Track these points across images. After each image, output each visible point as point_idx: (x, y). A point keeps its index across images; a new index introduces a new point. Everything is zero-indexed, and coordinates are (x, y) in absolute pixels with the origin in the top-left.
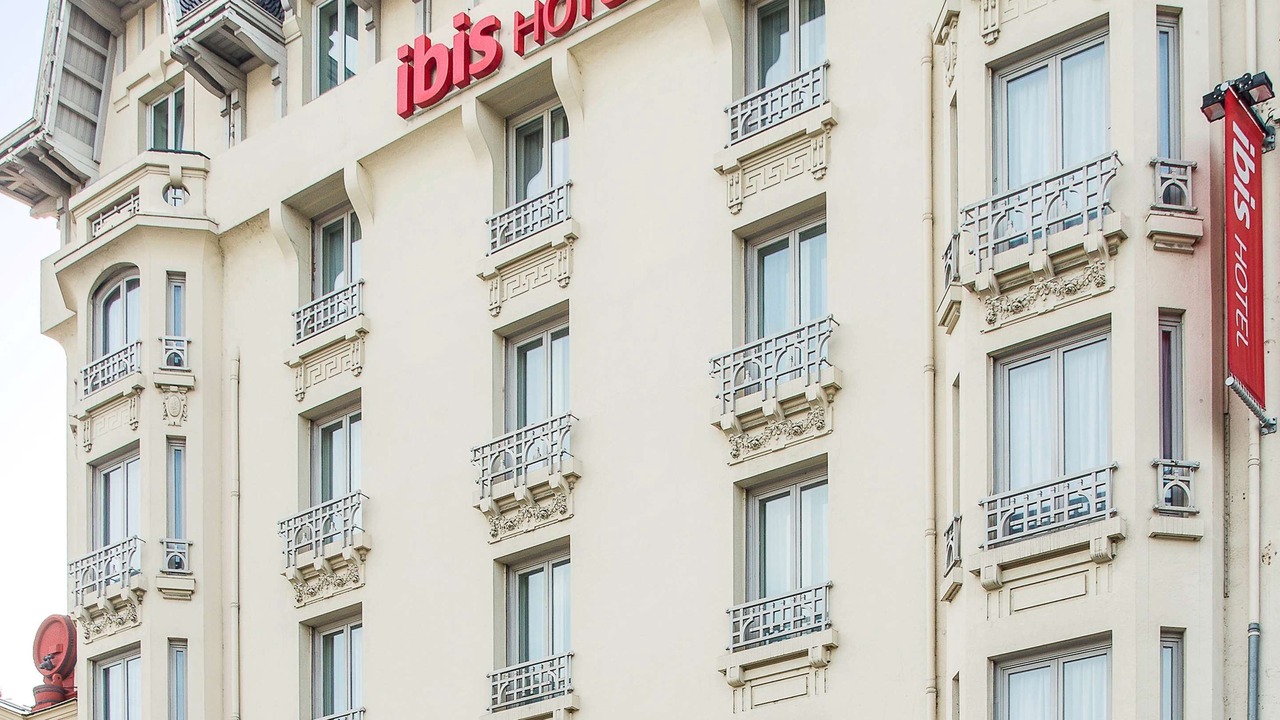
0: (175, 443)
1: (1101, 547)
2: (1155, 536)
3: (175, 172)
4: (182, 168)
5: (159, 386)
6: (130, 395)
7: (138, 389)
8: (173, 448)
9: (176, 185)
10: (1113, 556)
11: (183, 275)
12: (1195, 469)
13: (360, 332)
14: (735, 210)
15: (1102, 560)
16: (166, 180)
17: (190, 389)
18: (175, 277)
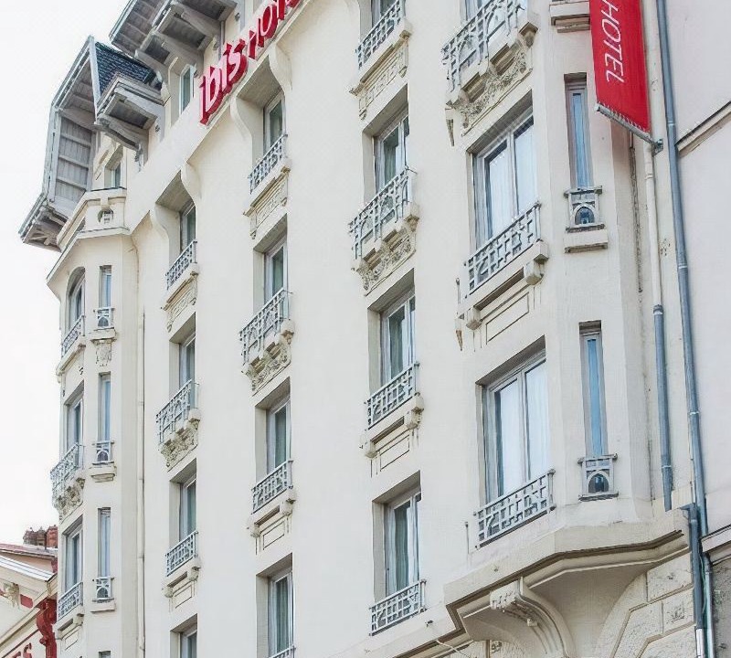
0: (104, 376)
1: (530, 270)
2: (570, 250)
3: (104, 202)
4: (109, 199)
5: (93, 341)
6: (79, 351)
7: (82, 347)
8: (104, 381)
9: (108, 212)
10: (542, 275)
11: (110, 267)
12: (599, 192)
13: (194, 275)
14: (362, 116)
15: (535, 280)
16: (99, 209)
17: (113, 340)
18: (105, 269)
